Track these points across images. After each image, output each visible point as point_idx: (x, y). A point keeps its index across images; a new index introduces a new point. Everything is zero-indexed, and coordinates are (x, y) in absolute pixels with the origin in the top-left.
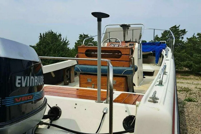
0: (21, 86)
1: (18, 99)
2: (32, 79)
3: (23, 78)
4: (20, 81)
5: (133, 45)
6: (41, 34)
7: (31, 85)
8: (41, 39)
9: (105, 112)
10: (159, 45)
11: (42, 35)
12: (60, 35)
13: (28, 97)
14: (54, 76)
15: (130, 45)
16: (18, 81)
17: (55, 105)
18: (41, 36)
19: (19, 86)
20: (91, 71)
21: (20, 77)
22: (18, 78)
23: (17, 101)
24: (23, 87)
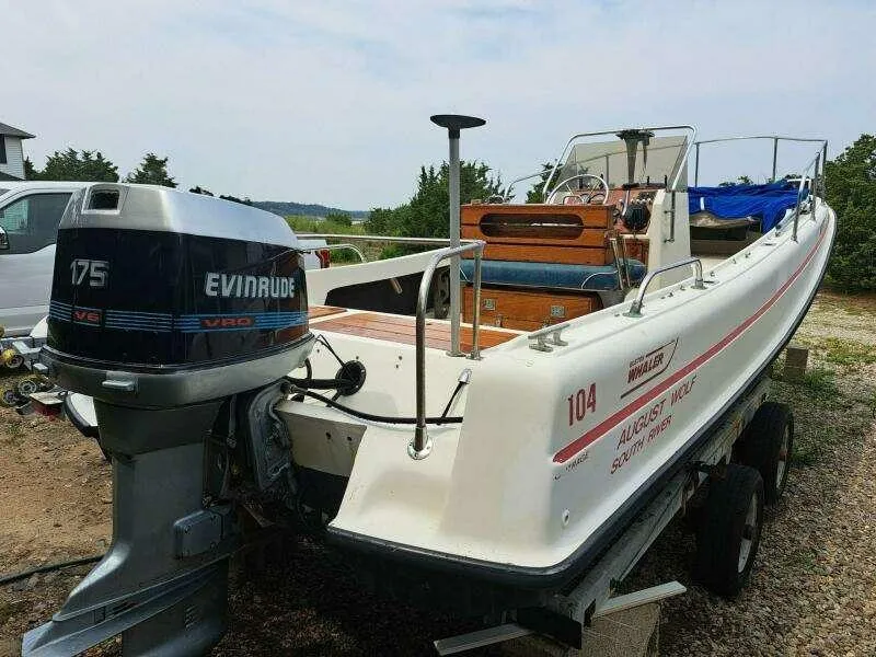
0: (220, 294)
1: (212, 323)
2: (251, 282)
3: (224, 277)
4: (215, 285)
5: (652, 196)
6: (423, 169)
7: (247, 295)
8: (422, 184)
9: (463, 380)
10: (781, 194)
11: (428, 174)
12: (484, 170)
13: (239, 321)
14: (399, 289)
15: (642, 196)
16: (210, 284)
17: (353, 359)
18: (424, 176)
19: (215, 294)
20: (497, 278)
21: (217, 276)
22: (211, 276)
23: (209, 325)
24: (226, 298)
